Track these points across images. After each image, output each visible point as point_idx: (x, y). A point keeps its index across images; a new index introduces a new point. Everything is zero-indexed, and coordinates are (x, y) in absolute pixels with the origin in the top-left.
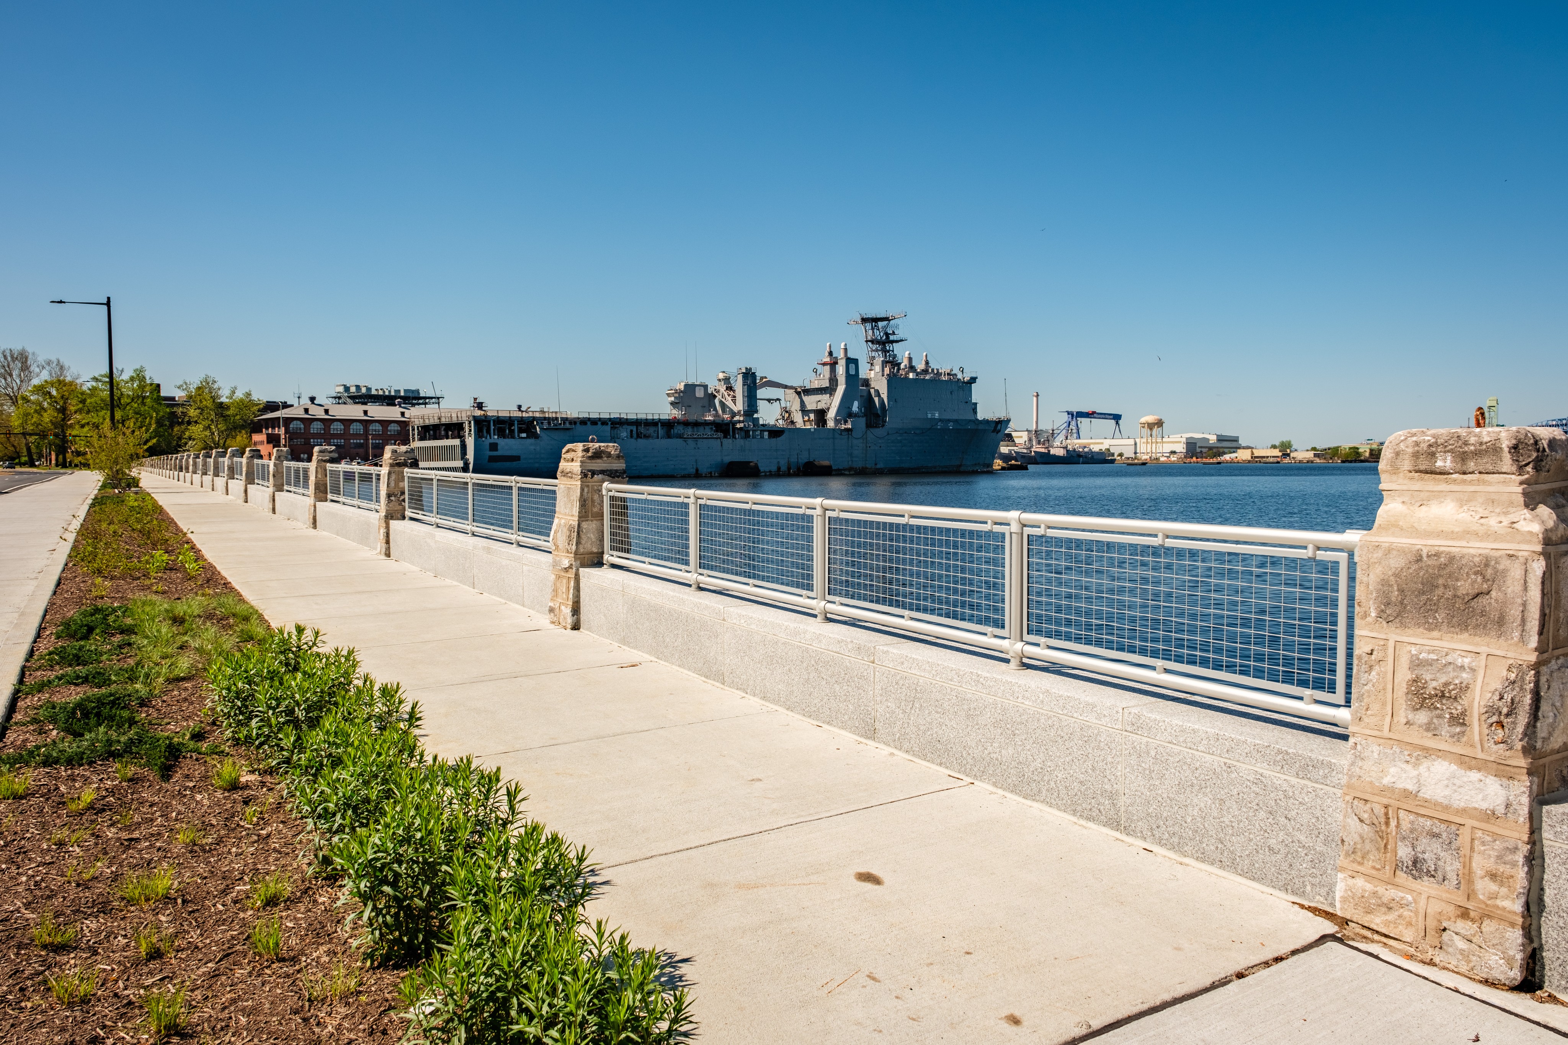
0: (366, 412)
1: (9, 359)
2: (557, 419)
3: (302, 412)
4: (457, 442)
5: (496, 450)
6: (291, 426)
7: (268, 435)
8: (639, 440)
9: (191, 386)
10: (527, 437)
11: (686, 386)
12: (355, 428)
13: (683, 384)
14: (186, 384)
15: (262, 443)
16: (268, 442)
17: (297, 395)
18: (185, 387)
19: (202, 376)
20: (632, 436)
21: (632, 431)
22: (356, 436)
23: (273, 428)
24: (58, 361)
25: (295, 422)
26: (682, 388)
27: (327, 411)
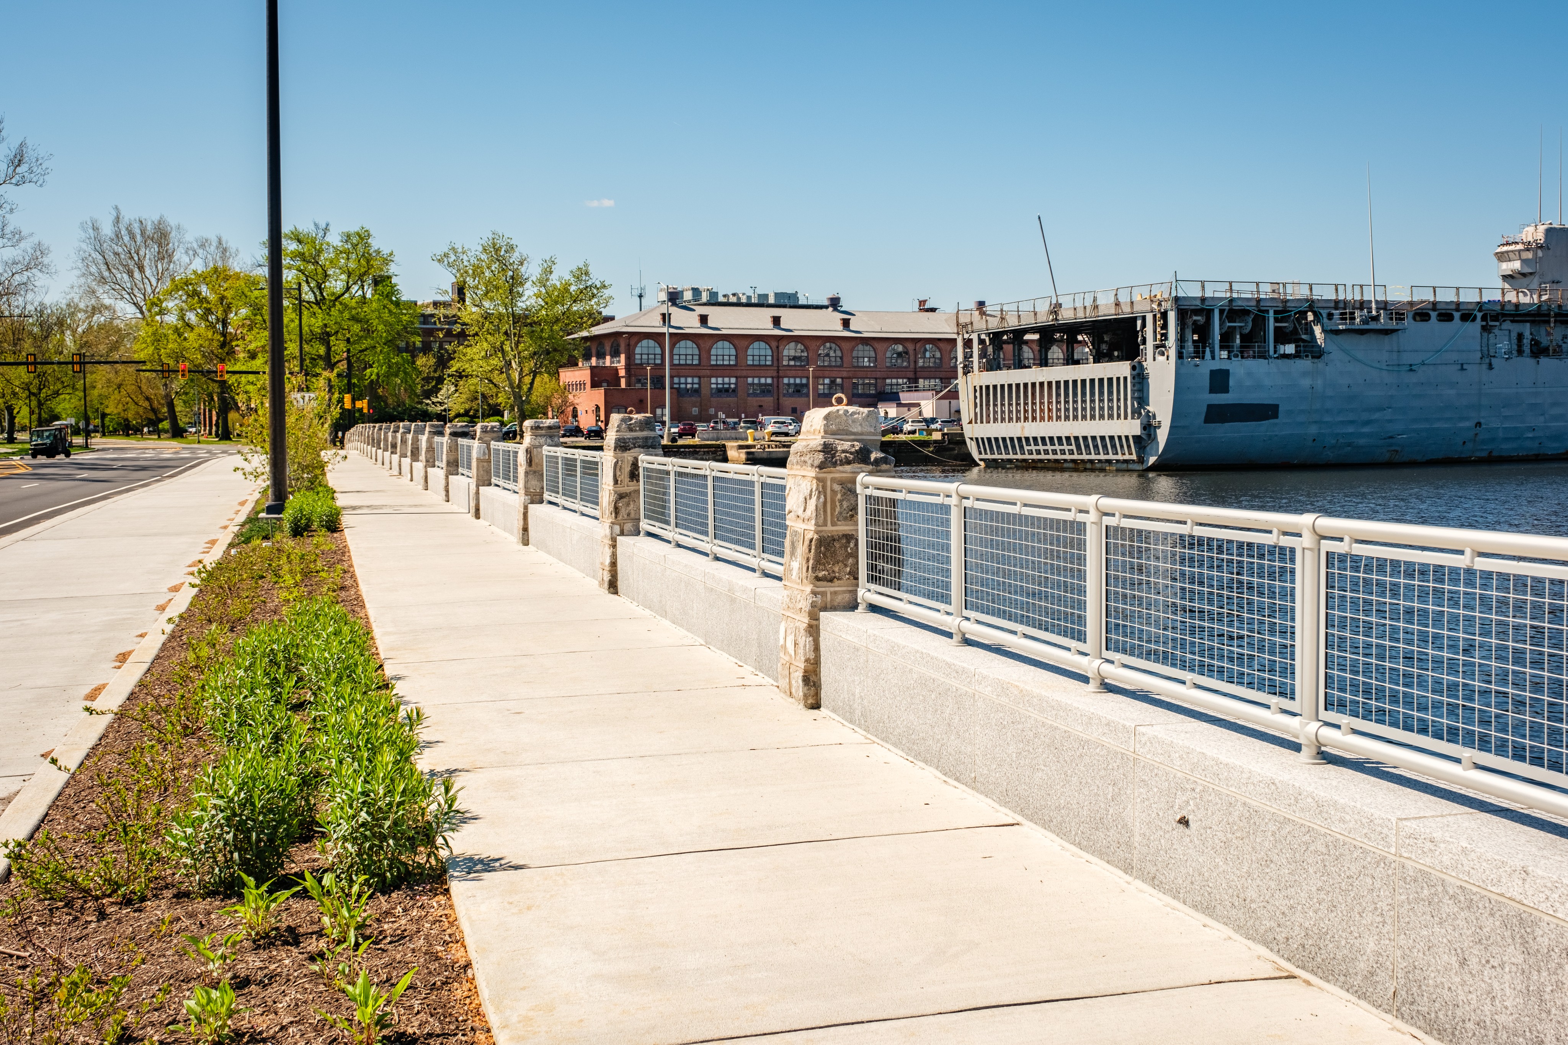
0: (776, 321)
1: (139, 238)
2: (1363, 305)
3: (658, 321)
4: (1121, 369)
5: (1225, 389)
6: (638, 350)
7: (592, 368)
8: (1544, 360)
9: (465, 258)
10: (1297, 355)
11: (1549, 232)
12: (759, 353)
13: (1542, 229)
14: (454, 249)
15: (581, 385)
16: (595, 385)
17: (636, 292)
18: (453, 257)
19: (486, 236)
20: (1520, 352)
21: (1520, 337)
22: (759, 369)
23: (601, 356)
24: (220, 242)
25: (645, 343)
26: (1540, 236)
27: (704, 319)
